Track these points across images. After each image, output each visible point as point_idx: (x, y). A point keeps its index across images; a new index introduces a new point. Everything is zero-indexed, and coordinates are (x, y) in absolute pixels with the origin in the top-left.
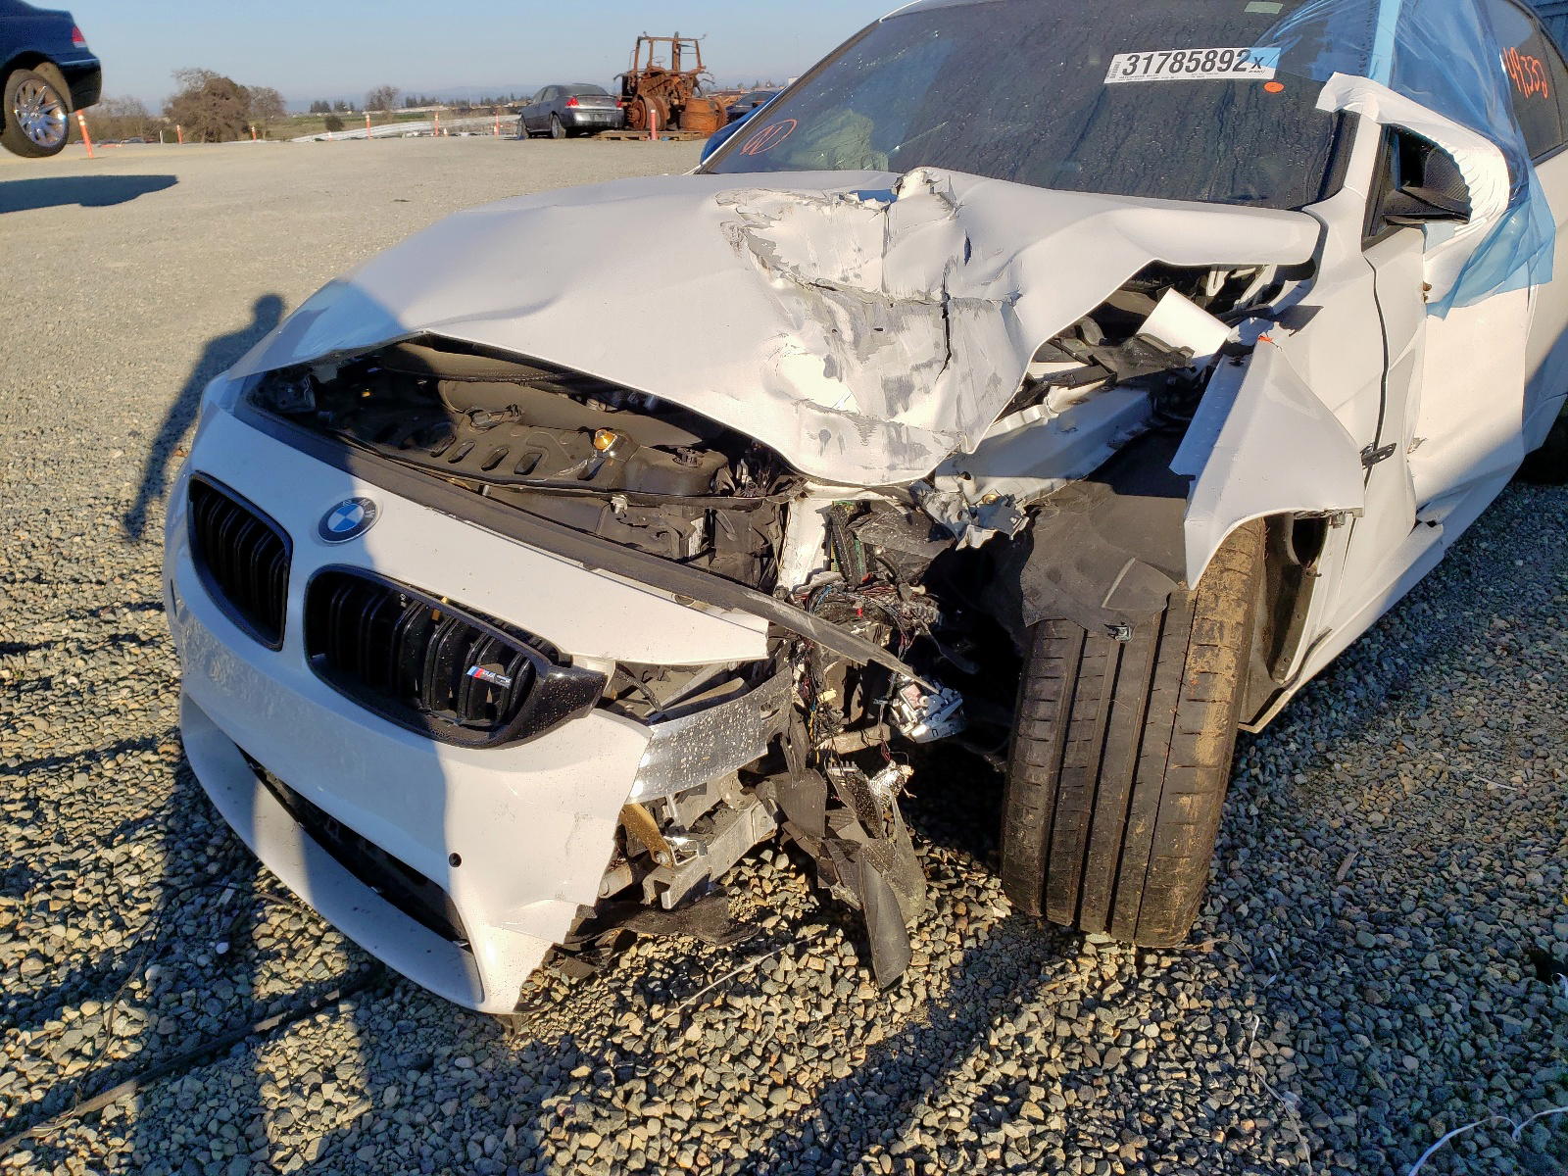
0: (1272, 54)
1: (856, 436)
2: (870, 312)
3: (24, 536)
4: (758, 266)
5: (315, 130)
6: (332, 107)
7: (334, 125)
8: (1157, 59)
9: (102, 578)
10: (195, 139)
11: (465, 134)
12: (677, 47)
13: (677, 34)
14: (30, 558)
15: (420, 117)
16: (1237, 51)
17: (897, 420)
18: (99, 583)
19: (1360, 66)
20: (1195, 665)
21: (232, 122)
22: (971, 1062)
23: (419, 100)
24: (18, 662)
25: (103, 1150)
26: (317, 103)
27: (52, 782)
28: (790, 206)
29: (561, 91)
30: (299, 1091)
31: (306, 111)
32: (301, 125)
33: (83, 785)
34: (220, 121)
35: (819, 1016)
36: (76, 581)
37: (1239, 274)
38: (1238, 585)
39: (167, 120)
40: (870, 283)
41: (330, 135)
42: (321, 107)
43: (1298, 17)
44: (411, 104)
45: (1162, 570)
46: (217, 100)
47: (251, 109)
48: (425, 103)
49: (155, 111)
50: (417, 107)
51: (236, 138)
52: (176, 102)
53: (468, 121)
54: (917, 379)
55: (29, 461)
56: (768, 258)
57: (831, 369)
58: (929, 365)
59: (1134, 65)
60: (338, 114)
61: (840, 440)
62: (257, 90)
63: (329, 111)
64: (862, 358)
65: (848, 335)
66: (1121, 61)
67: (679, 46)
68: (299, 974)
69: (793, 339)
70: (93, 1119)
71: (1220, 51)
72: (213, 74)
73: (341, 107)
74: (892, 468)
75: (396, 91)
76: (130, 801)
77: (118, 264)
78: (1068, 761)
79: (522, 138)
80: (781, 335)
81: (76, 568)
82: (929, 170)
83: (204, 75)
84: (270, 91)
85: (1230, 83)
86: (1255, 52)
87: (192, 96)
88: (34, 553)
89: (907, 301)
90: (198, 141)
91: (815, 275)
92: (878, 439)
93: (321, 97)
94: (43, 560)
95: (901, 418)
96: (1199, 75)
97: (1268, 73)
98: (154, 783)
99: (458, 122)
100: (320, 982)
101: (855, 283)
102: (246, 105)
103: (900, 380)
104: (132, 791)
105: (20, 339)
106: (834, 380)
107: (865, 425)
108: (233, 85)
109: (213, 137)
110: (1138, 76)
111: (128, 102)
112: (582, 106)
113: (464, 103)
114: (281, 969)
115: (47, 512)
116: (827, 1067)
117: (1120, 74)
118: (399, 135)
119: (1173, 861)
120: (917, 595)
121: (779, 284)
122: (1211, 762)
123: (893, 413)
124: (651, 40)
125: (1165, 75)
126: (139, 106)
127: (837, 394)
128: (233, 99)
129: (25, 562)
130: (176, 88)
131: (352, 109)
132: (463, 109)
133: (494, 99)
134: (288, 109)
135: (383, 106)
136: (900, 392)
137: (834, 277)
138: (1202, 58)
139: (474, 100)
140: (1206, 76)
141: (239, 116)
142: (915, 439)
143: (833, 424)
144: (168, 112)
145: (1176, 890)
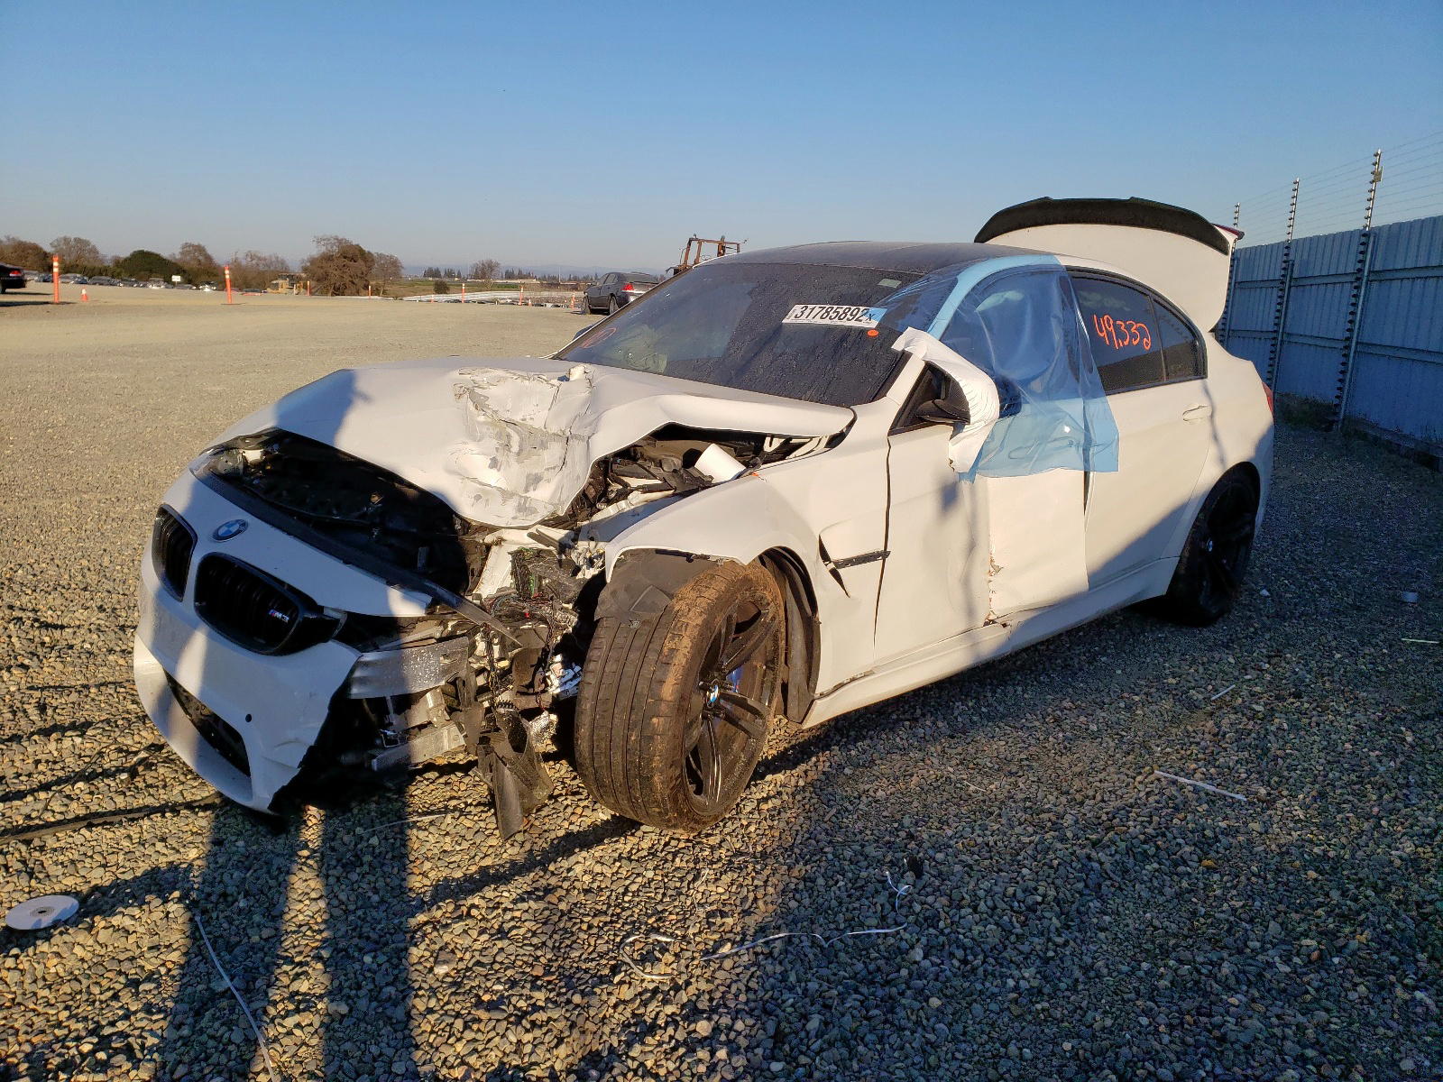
0: (879, 312)
1: (500, 500)
2: (532, 438)
3: (85, 562)
4: (472, 408)
5: (425, 292)
6: (442, 274)
7: (441, 288)
8: (817, 309)
9: (126, 592)
10: (324, 292)
11: (549, 305)
12: (722, 248)
13: (723, 238)
14: (84, 577)
15: (515, 287)
16: (862, 308)
17: (528, 495)
18: (124, 594)
19: (924, 327)
20: (668, 645)
21: (356, 281)
22: (532, 874)
23: (516, 273)
24: (57, 633)
25: (28, 856)
26: (430, 270)
27: (56, 696)
28: (506, 378)
29: (620, 277)
30: (143, 845)
31: (420, 275)
32: (415, 287)
33: (74, 700)
34: (347, 279)
35: (458, 848)
36: (109, 592)
37: (794, 441)
38: (704, 605)
39: (304, 275)
40: (538, 424)
41: (433, 297)
42: (433, 273)
43: (906, 291)
44: (509, 275)
45: (665, 592)
46: (347, 262)
47: (374, 271)
48: (521, 276)
49: (296, 268)
50: (513, 278)
51: (358, 293)
52: (313, 261)
53: (554, 294)
54: (546, 475)
55: (104, 517)
56: (480, 404)
57: (494, 464)
58: (554, 468)
59: (803, 313)
60: (447, 280)
61: (487, 500)
62: (381, 256)
63: (439, 276)
64: (518, 462)
65: (515, 448)
66: (798, 309)
67: (723, 248)
68: (165, 797)
69: (472, 446)
70: (28, 843)
71: (853, 308)
72: (346, 241)
73: (450, 274)
74: (514, 518)
75: (497, 265)
76: (100, 710)
77: (213, 388)
78: (600, 696)
79: (583, 313)
80: (464, 443)
81: (112, 584)
82: (587, 365)
83: (340, 241)
84: (391, 257)
85: (850, 329)
86: (872, 310)
87: (328, 258)
88: (88, 573)
89: (554, 434)
90: (326, 294)
91: (507, 416)
92: (513, 503)
93: (434, 264)
94: (92, 578)
95: (531, 494)
96: (837, 322)
97: (874, 324)
98: (119, 703)
99: (546, 294)
100: (176, 803)
101: (529, 422)
102: (370, 268)
103: (536, 474)
104: (103, 705)
105: (123, 437)
106: (494, 471)
107: (506, 495)
108: (361, 251)
109: (338, 291)
110: (803, 320)
111: (274, 259)
112: (635, 292)
113: (554, 278)
114: (155, 793)
115: (105, 550)
116: (449, 871)
117: (793, 317)
118: (493, 302)
119: (651, 760)
120: (567, 609)
121: (482, 419)
122: (670, 699)
123: (527, 490)
124: (700, 242)
125: (818, 321)
126: (283, 262)
127: (493, 478)
128: (360, 262)
129: (80, 578)
130: (315, 251)
131: (459, 276)
132: (552, 283)
133: (581, 277)
134: (404, 273)
135: (484, 276)
136: (535, 480)
137: (517, 418)
138: (841, 311)
139: (562, 276)
140: (839, 323)
141: (363, 276)
142: (533, 505)
143: (486, 493)
144: (305, 270)
145: (656, 778)
